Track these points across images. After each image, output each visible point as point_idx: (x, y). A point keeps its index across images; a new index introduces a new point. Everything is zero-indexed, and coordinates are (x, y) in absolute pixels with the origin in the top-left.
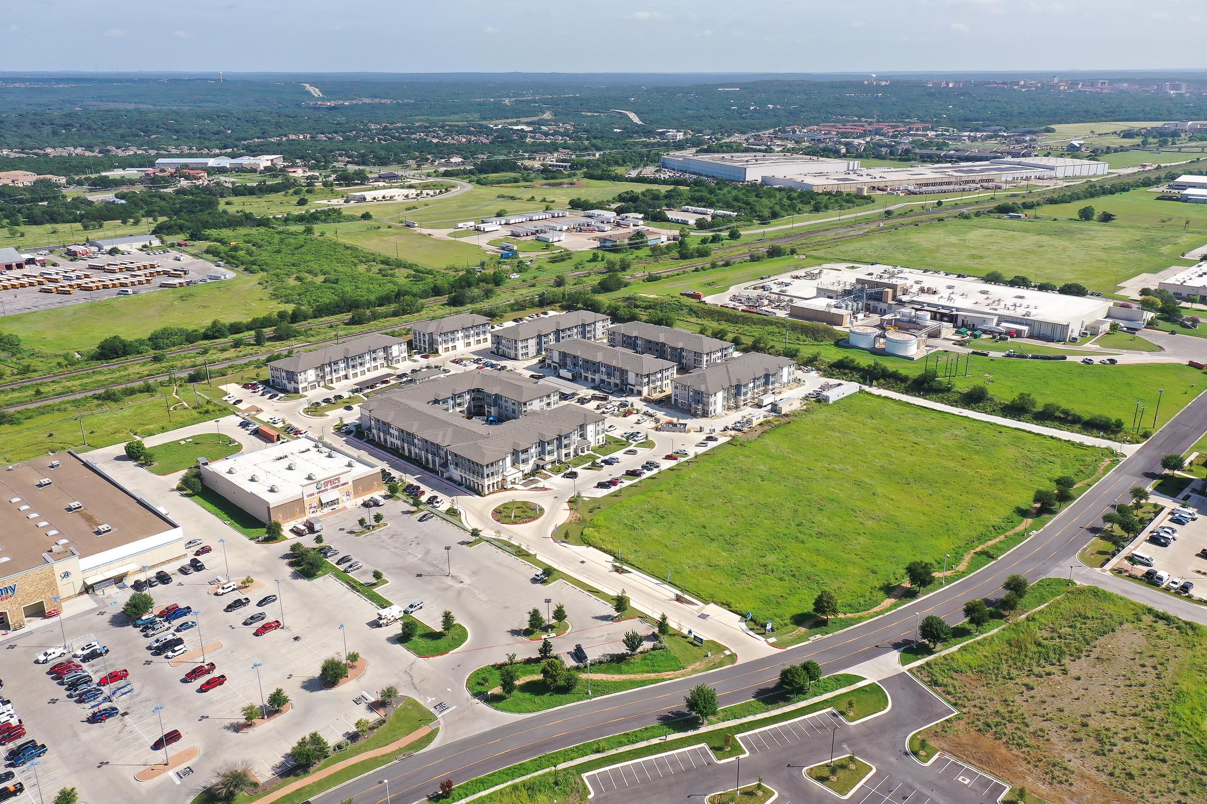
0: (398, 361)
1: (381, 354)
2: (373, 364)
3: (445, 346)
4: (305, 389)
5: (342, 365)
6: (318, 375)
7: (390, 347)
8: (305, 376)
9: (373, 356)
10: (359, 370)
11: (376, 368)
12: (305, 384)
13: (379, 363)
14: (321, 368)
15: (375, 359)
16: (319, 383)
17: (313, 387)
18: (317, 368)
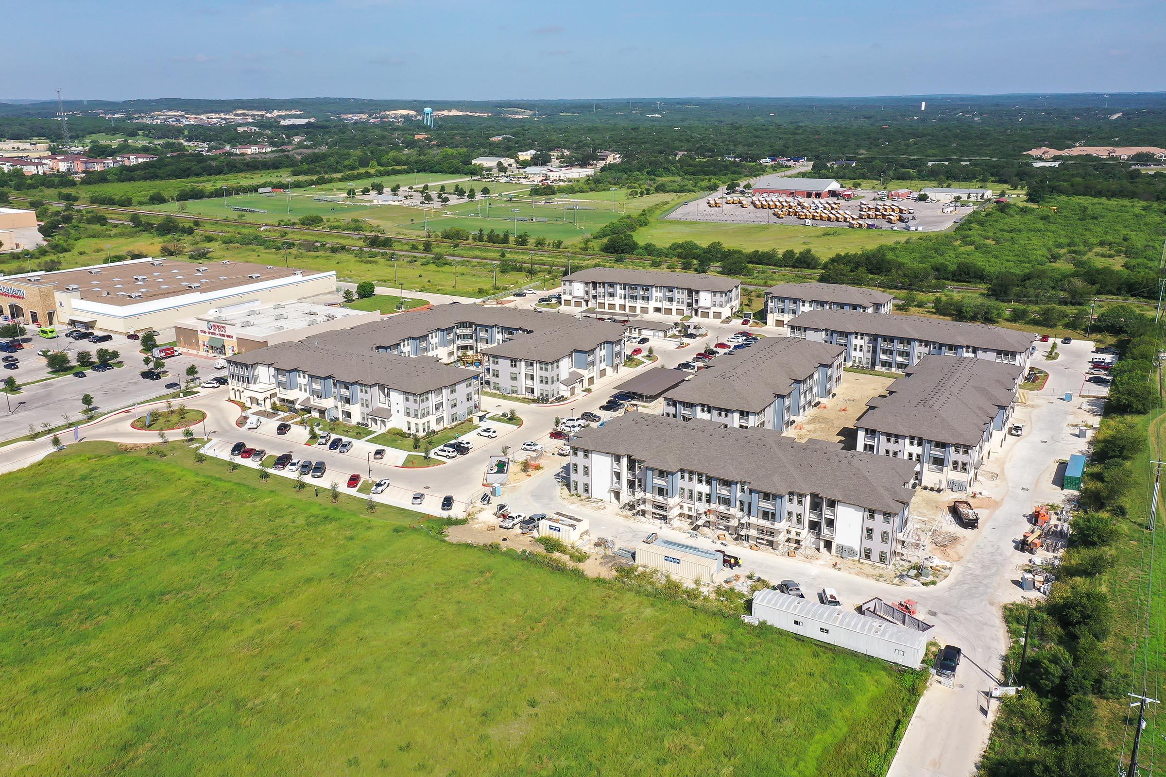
0: (705, 315)
1: (684, 296)
2: (666, 305)
3: (778, 316)
4: (568, 303)
5: (620, 291)
6: (587, 293)
7: (697, 292)
8: (570, 288)
9: (669, 294)
10: (639, 304)
11: (668, 311)
12: (569, 298)
13: (674, 306)
14: (595, 285)
15: (671, 300)
16: (587, 302)
17: (578, 304)
18: (587, 284)
